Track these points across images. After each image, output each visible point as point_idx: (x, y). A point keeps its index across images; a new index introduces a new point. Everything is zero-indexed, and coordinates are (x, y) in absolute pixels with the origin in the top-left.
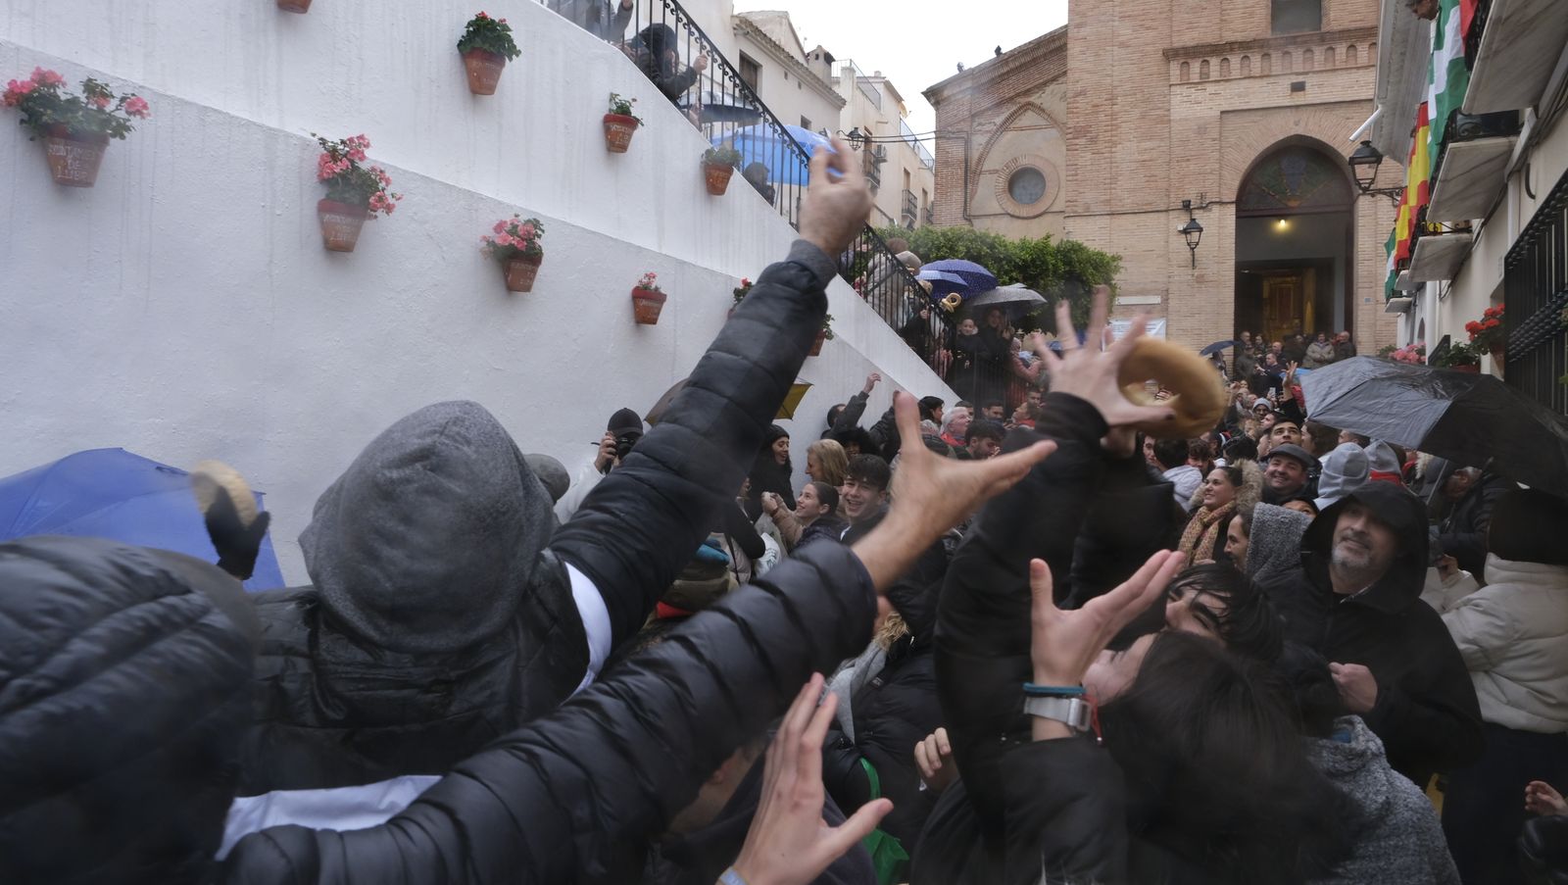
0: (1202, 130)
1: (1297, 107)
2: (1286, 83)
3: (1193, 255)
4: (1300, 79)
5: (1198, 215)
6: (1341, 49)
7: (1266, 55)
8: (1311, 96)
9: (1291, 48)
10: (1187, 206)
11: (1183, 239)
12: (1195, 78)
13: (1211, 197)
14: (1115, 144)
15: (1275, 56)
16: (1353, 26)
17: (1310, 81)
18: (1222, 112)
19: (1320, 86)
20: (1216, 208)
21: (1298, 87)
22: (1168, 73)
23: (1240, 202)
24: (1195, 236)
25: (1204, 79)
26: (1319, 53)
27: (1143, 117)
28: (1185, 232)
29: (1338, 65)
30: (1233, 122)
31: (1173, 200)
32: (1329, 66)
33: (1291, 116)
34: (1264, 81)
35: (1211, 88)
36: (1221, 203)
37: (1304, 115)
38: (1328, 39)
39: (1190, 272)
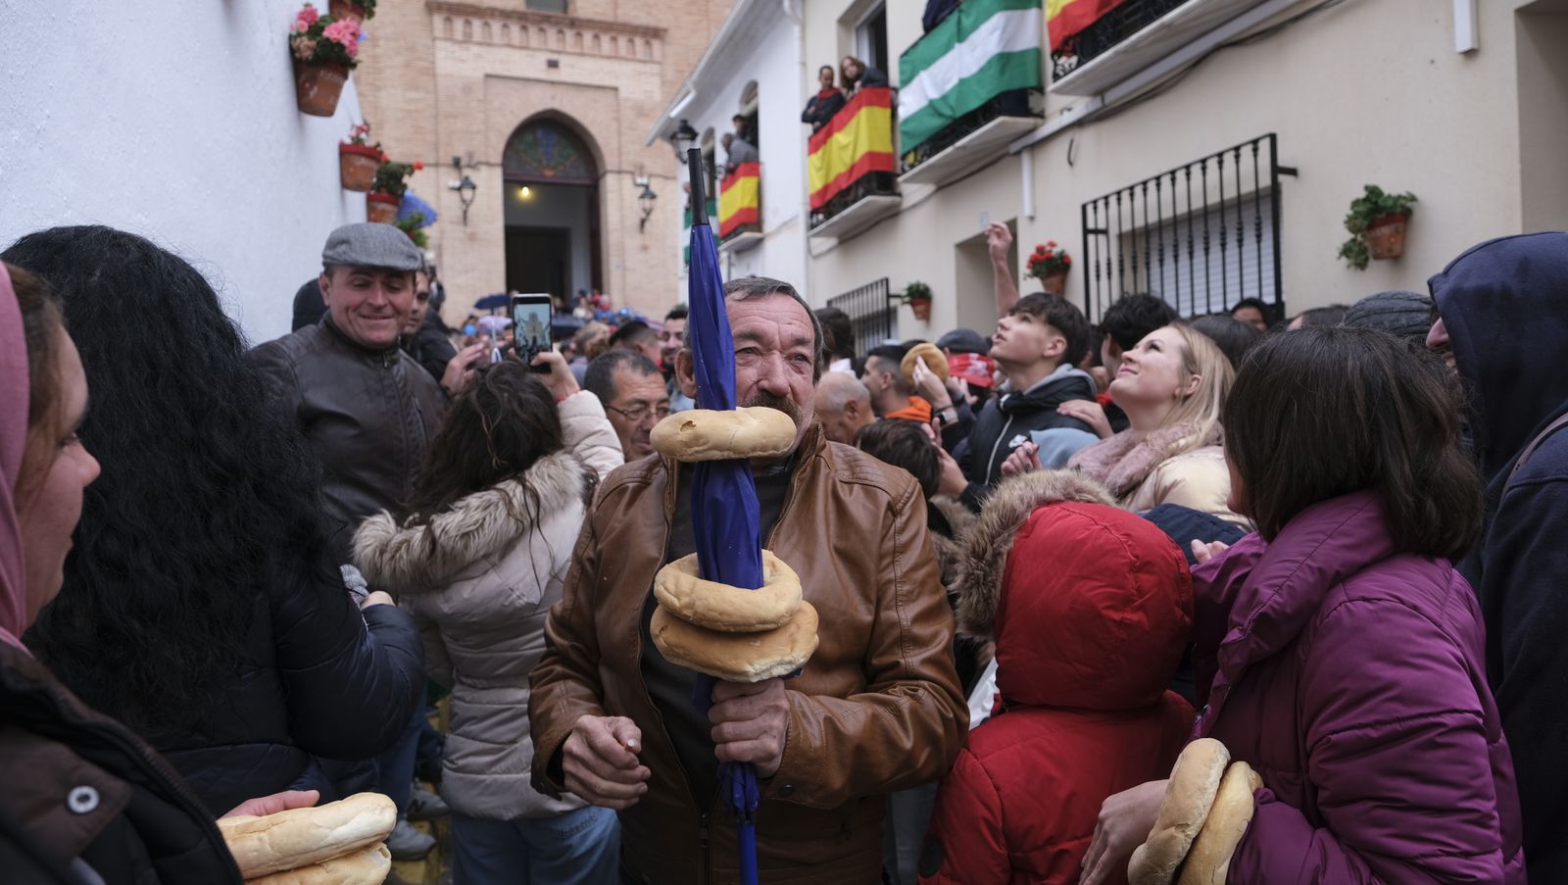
0: (467, 89)
1: (553, 83)
2: (543, 58)
3: (465, 213)
4: (554, 57)
5: (467, 172)
6: (588, 36)
7: (524, 28)
8: (563, 74)
9: (545, 26)
10: (457, 164)
11: (455, 196)
12: (459, 35)
13: (478, 157)
14: (378, 89)
15: (533, 30)
16: (598, 18)
17: (563, 60)
18: (488, 76)
19: (572, 66)
20: (484, 168)
21: (553, 64)
22: (431, 23)
23: (505, 165)
24: (467, 194)
25: (467, 39)
26: (569, 34)
27: (407, 65)
28: (459, 189)
29: (586, 51)
30: (497, 87)
31: (442, 153)
32: (578, 50)
33: (548, 90)
34: (524, 53)
35: (474, 49)
36: (488, 164)
37: (559, 92)
38: (577, 25)
39: (461, 228)
